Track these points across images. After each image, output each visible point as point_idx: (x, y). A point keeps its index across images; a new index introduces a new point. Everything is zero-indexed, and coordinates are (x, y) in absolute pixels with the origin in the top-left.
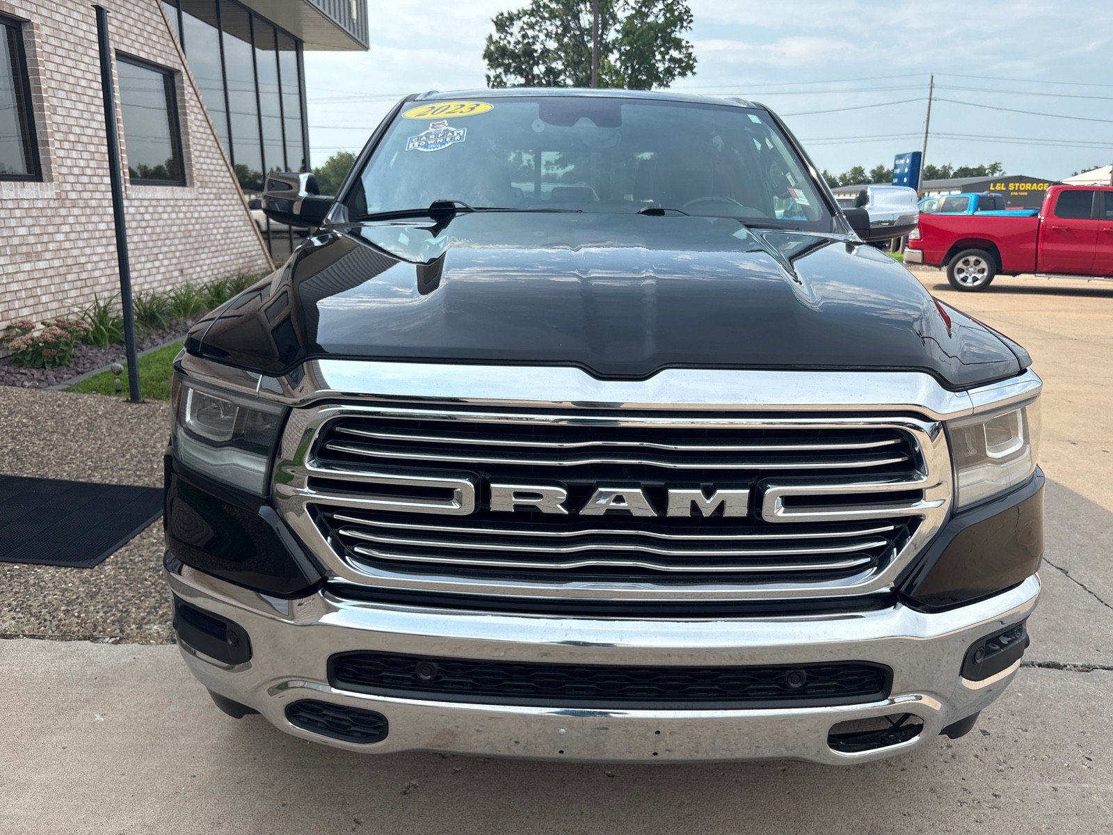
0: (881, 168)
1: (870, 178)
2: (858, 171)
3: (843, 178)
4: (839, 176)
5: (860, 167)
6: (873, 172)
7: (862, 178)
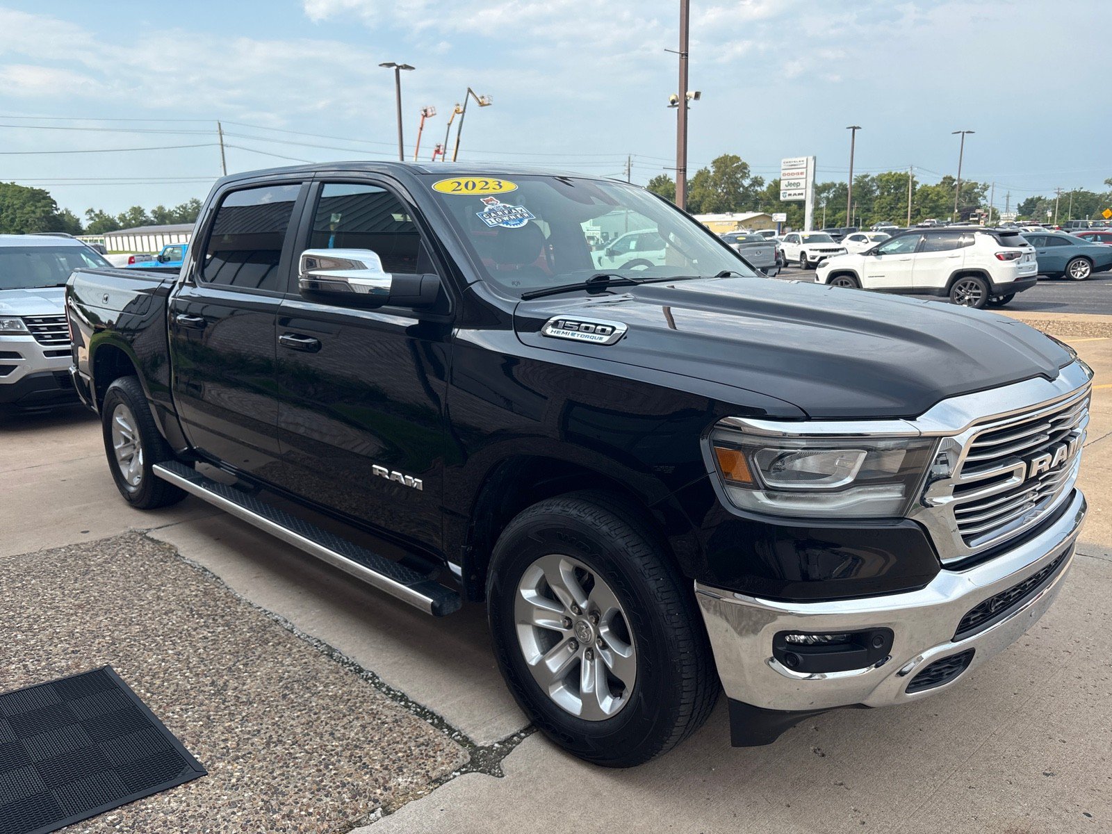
0: (161, 208)
1: (152, 219)
2: (138, 211)
3: (123, 218)
4: (118, 216)
5: (139, 208)
6: (154, 212)
7: (144, 219)
